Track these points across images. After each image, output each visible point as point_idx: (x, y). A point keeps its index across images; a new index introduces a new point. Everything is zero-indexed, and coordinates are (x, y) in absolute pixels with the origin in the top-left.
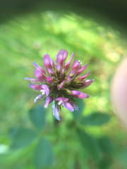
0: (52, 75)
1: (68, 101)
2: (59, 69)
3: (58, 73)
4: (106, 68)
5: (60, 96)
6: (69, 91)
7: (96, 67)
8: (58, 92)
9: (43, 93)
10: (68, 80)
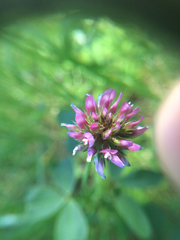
0: (97, 121)
1: (117, 154)
2: (104, 113)
3: (103, 119)
5: (105, 148)
6: (116, 141)
8: (103, 141)
10: (117, 127)
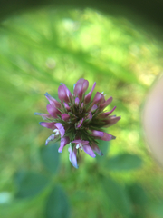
0: (69, 111)
1: (89, 144)
2: (77, 102)
3: (76, 108)
4: (138, 93)
5: (78, 138)
6: (89, 131)
7: (125, 93)
8: (75, 131)
9: (57, 134)
10: (89, 117)
